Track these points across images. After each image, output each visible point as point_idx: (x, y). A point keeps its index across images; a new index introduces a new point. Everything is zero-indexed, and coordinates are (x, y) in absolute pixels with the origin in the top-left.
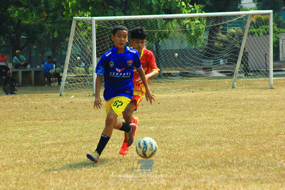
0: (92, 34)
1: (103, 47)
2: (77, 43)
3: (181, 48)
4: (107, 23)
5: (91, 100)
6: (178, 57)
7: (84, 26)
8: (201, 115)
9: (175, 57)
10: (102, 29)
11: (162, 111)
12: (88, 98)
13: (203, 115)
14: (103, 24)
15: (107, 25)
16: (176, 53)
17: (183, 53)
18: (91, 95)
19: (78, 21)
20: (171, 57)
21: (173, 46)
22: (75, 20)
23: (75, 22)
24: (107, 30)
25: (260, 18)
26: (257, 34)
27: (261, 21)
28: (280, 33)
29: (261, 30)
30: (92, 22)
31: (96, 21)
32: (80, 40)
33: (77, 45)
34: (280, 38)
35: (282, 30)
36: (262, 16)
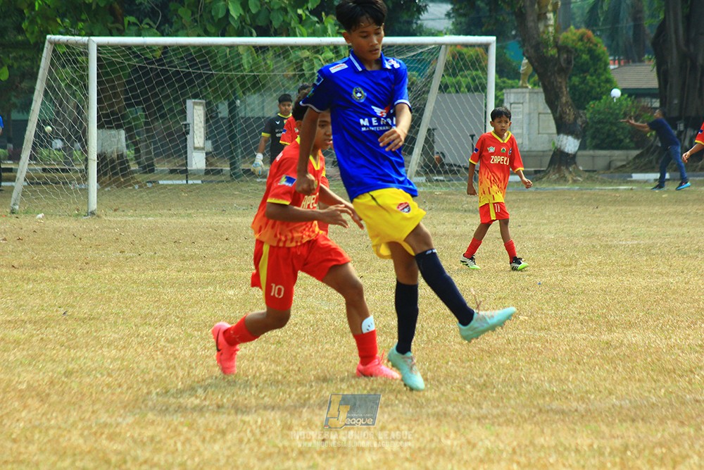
0: (88, 75)
1: (112, 105)
2: (53, 94)
4: (124, 51)
5: (84, 225)
7: (71, 57)
10: (112, 64)
12: (77, 220)
14: (113, 53)
15: (124, 56)
18: (83, 213)
19: (56, 44)
22: (51, 42)
23: (50, 46)
24: (123, 69)
25: (460, 54)
26: (453, 89)
27: (462, 60)
28: (504, 88)
29: (462, 80)
30: (90, 47)
31: (99, 46)
32: (59, 88)
33: (53, 98)
34: (505, 101)
35: (510, 82)
36: (464, 50)
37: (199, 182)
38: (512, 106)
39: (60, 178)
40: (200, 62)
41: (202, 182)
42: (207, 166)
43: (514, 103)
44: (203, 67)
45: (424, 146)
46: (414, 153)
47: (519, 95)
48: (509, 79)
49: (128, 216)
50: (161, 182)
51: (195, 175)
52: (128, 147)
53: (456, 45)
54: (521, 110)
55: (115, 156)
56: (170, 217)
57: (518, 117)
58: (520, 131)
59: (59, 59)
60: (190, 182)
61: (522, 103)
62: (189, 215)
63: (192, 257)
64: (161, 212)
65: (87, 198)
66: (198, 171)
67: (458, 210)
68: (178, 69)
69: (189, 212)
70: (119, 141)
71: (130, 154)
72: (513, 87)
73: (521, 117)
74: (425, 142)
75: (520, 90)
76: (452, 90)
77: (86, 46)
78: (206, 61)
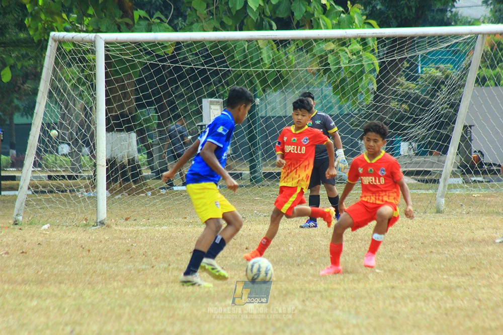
0: (95, 73)
1: (121, 107)
2: (58, 95)
7: (76, 55)
12: (84, 230)
14: (123, 50)
15: (133, 53)
18: (92, 223)
19: (61, 42)
22: (55, 39)
23: (54, 43)
24: (134, 66)
26: (492, 82)
27: (500, 50)
29: (502, 72)
30: (97, 44)
31: (107, 43)
32: (65, 89)
33: (58, 100)
39: (67, 186)
40: (216, 59)
44: (219, 64)
45: (460, 145)
49: (140, 225)
52: (139, 151)
53: (494, 34)
55: (125, 161)
59: (64, 58)
64: (176, 220)
65: (96, 207)
68: (192, 66)
70: (130, 144)
71: (142, 158)
74: (461, 140)
76: (490, 83)
77: (93, 43)
78: (223, 57)
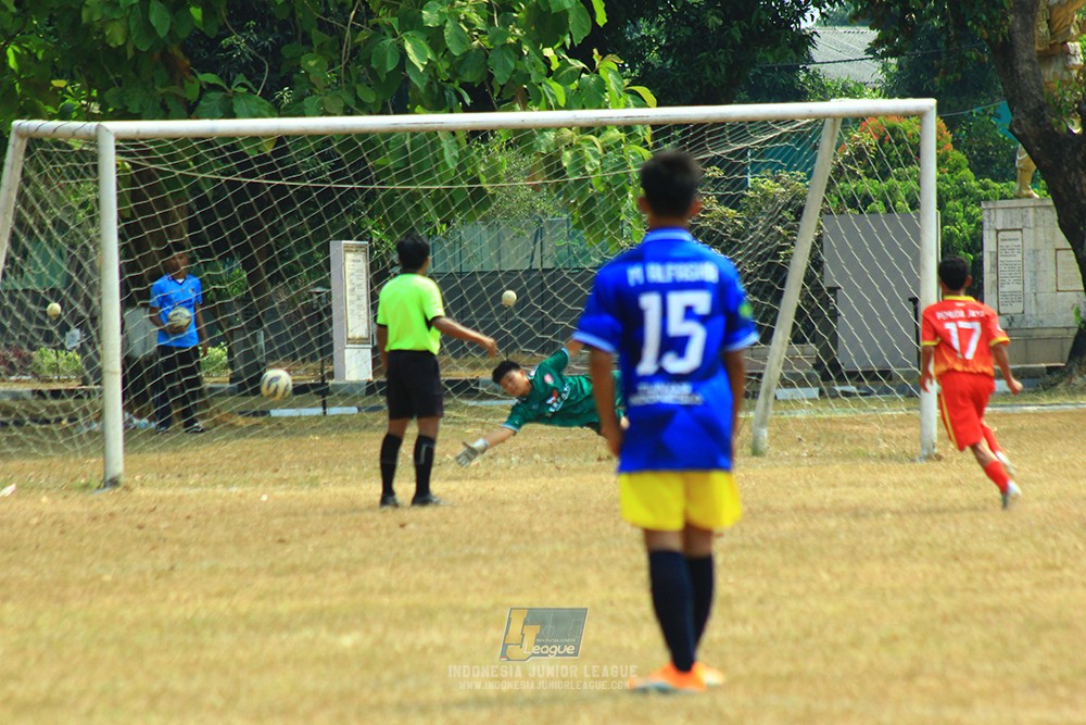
0: (98, 200)
1: (151, 259)
2: (28, 240)
3: (537, 265)
5: (92, 509)
6: (518, 305)
8: (582, 583)
9: (502, 308)
11: (408, 560)
12: (80, 497)
13: (592, 579)
15: (171, 158)
16: (509, 288)
17: (543, 286)
18: (96, 483)
19: (32, 139)
20: (487, 308)
21: (499, 256)
22: (21, 134)
23: (19, 142)
25: (893, 130)
26: (881, 202)
27: (898, 144)
28: (987, 199)
29: (899, 185)
30: (101, 143)
31: (119, 139)
32: (41, 227)
33: (29, 248)
34: (986, 225)
35: (996, 185)
36: (903, 124)
37: (354, 410)
38: (1001, 235)
39: (50, 411)
41: (359, 409)
42: (373, 374)
43: (1003, 230)
44: (335, 177)
45: (795, 326)
46: (774, 338)
47: (1014, 211)
48: (995, 180)
49: (187, 485)
50: (274, 413)
51: (346, 395)
53: (887, 115)
54: (1016, 243)
56: (274, 485)
57: (1011, 259)
58: (1019, 288)
59: (38, 168)
60: (333, 411)
61: (1021, 230)
62: (314, 482)
63: (293, 569)
64: (257, 475)
66: (354, 386)
67: (867, 457)
68: (283, 181)
69: (314, 473)
72: (1004, 197)
73: (1019, 257)
74: (796, 318)
75: (1015, 203)
76: (879, 206)
